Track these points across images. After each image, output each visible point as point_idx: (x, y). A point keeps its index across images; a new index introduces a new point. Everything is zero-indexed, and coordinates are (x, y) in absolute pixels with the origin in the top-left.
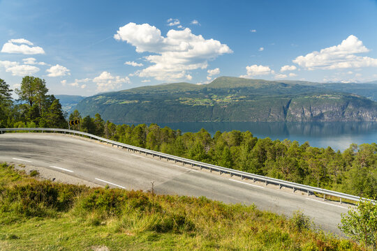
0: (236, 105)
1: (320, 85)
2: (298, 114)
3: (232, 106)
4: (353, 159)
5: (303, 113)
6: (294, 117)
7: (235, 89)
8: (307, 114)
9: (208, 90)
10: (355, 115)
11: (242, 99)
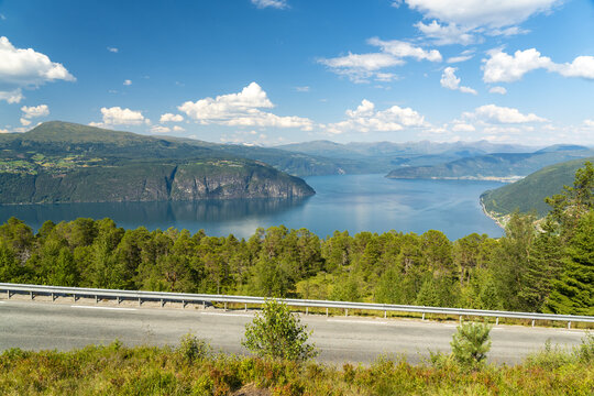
0: (83, 174)
1: (216, 146)
2: (188, 189)
3: (75, 176)
4: (260, 248)
5: (195, 187)
6: (182, 193)
7: (81, 145)
8: (201, 188)
9: (24, 144)
10: (260, 189)
11: (94, 163)
